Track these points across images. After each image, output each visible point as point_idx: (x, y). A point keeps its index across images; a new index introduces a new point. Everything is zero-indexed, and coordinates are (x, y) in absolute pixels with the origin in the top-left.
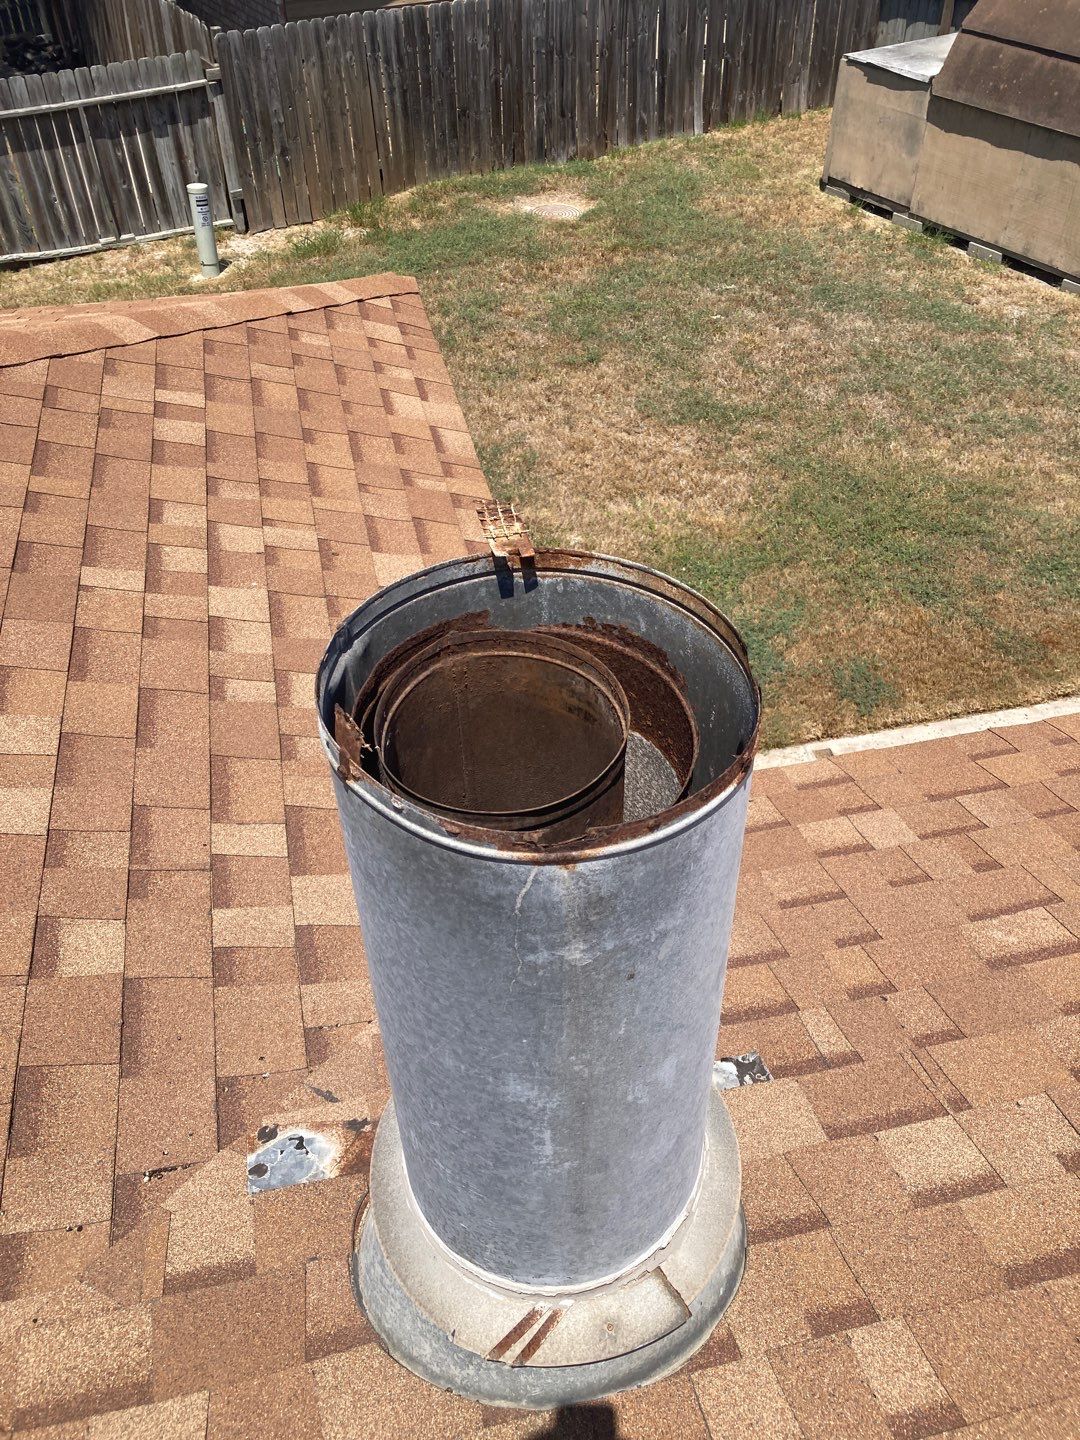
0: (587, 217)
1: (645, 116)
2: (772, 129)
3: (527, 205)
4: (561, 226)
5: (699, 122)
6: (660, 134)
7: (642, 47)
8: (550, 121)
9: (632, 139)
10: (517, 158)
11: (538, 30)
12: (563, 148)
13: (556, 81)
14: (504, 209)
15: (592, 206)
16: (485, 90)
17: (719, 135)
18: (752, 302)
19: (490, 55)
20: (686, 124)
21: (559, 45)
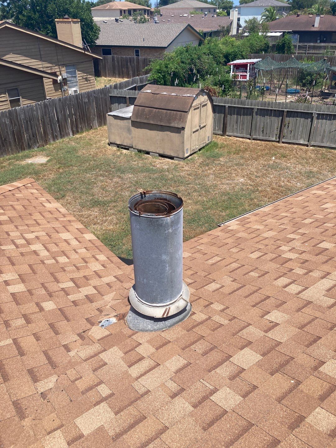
0: (48, 161)
1: (56, 134)
2: (91, 133)
3: (30, 161)
4: (42, 165)
5: (71, 133)
6: (61, 138)
7: (52, 117)
8: (30, 139)
9: (54, 140)
10: (23, 149)
11: (23, 116)
12: (35, 145)
13: (30, 127)
14: (23, 163)
15: (48, 158)
16: (10, 133)
17: (78, 136)
18: (101, 175)
19: (10, 124)
20: (68, 134)
21: (29, 120)
